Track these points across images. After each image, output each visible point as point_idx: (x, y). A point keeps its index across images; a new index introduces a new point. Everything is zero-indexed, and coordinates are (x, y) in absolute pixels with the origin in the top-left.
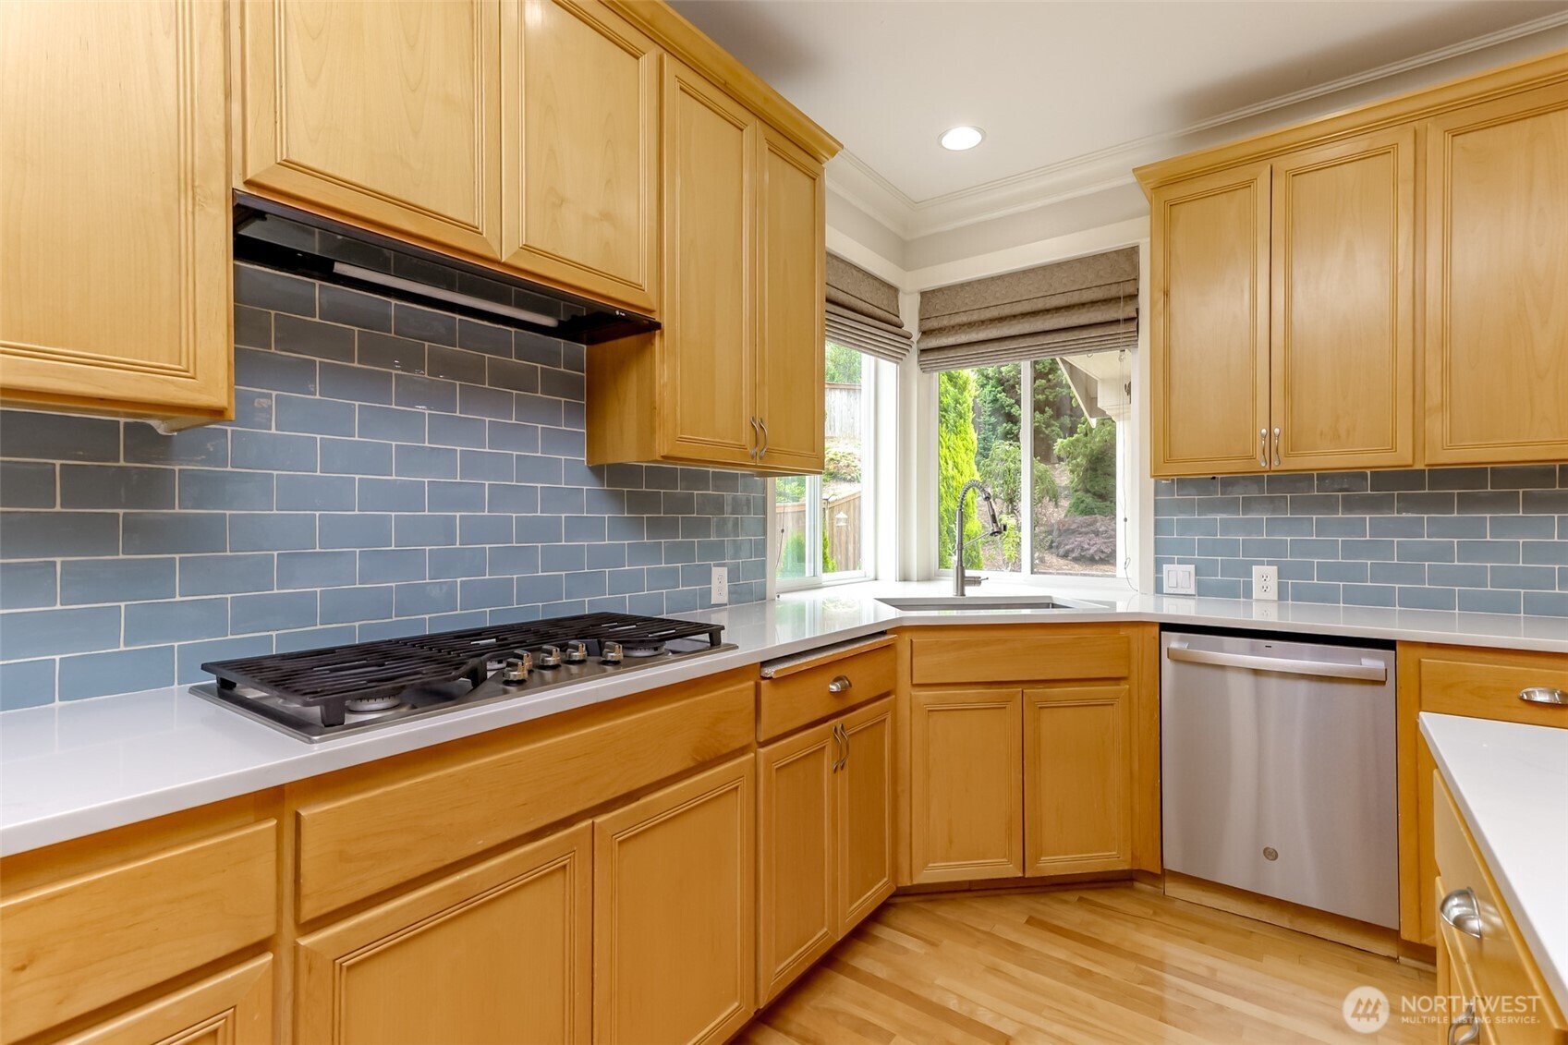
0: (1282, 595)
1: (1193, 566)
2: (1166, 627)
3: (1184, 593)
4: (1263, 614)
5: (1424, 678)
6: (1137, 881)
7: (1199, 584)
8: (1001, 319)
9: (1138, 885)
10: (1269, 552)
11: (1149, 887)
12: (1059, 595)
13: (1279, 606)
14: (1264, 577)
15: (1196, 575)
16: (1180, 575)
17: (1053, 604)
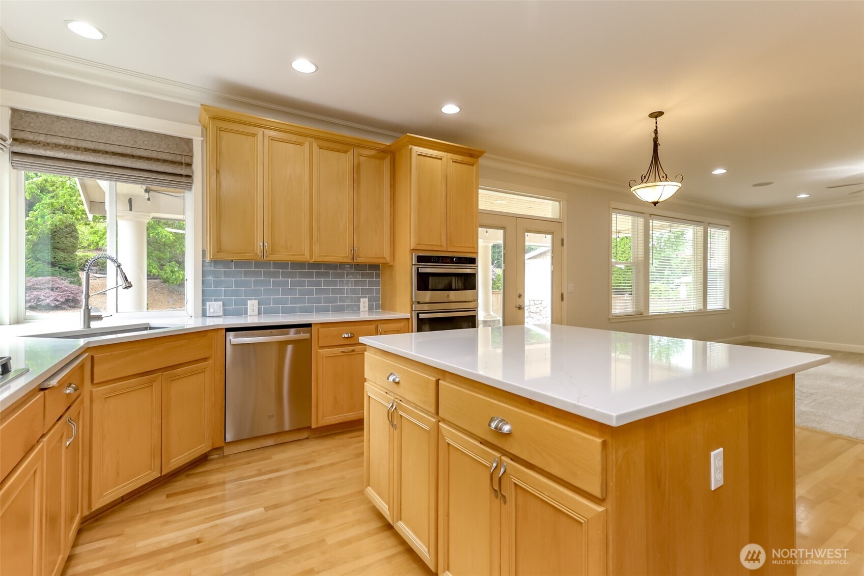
0: (259, 313)
1: (222, 302)
2: (229, 330)
3: (217, 315)
4: (252, 320)
5: (320, 336)
6: (209, 456)
7: (224, 310)
8: (95, 151)
9: (209, 458)
10: (254, 294)
11: (216, 456)
12: (153, 323)
13: (259, 317)
14: (252, 305)
15: (223, 306)
16: (215, 307)
17: (150, 328)
